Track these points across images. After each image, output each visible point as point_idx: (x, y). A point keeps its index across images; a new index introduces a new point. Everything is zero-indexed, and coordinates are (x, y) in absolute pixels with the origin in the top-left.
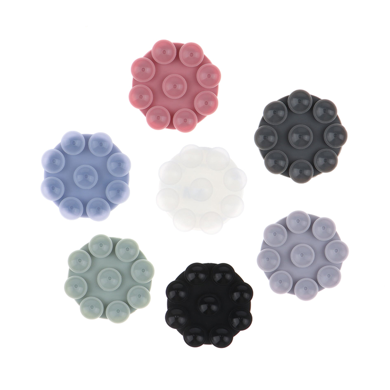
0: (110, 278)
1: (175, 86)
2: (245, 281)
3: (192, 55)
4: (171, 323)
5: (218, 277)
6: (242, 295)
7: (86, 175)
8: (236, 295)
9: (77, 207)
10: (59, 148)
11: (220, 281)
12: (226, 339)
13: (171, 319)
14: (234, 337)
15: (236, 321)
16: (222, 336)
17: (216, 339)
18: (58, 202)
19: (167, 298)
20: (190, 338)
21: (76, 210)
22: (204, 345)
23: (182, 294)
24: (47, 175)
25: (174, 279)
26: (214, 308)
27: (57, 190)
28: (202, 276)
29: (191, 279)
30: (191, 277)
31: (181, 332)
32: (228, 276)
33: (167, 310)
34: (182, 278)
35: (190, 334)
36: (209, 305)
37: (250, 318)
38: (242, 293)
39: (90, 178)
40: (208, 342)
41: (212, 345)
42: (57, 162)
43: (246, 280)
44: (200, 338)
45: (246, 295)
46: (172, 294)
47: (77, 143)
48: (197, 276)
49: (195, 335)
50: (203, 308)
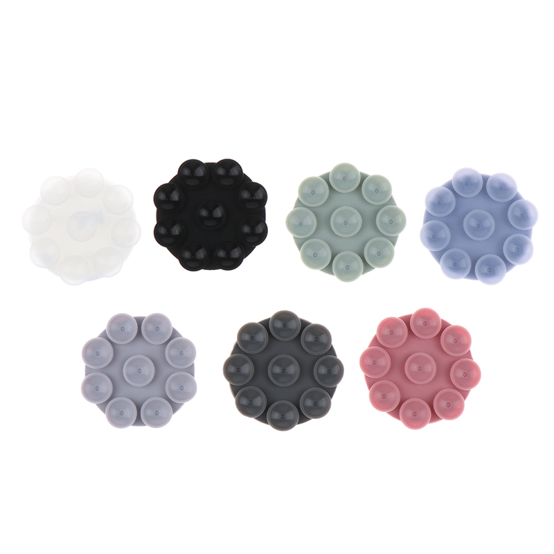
0: (346, 223)
1: (420, 369)
2: (165, 249)
3: (415, 414)
4: (259, 191)
5: (201, 254)
6: (169, 230)
7: (479, 228)
8: (176, 230)
9: (494, 189)
10: (509, 265)
11: (199, 248)
12: (186, 172)
13: (259, 196)
14: (177, 173)
15: (175, 196)
16: (192, 176)
17: (200, 172)
18: (517, 197)
19: (266, 222)
20: (234, 172)
21: (496, 185)
22: (216, 162)
23: (246, 229)
24: (528, 233)
25: (258, 248)
26: (204, 213)
27: (518, 213)
28: (222, 254)
29: (236, 250)
30: (236, 253)
31: (246, 178)
32: (187, 255)
33: (266, 206)
34: (247, 250)
35: (234, 177)
36: (211, 217)
37: (157, 201)
38: (169, 234)
39: (473, 223)
40: (210, 167)
41: (204, 162)
42: (514, 249)
43: (165, 251)
44: (221, 172)
45: (163, 231)
46: (259, 230)
47: (485, 269)
48: (228, 253)
49: (227, 175)
50: (218, 213)
